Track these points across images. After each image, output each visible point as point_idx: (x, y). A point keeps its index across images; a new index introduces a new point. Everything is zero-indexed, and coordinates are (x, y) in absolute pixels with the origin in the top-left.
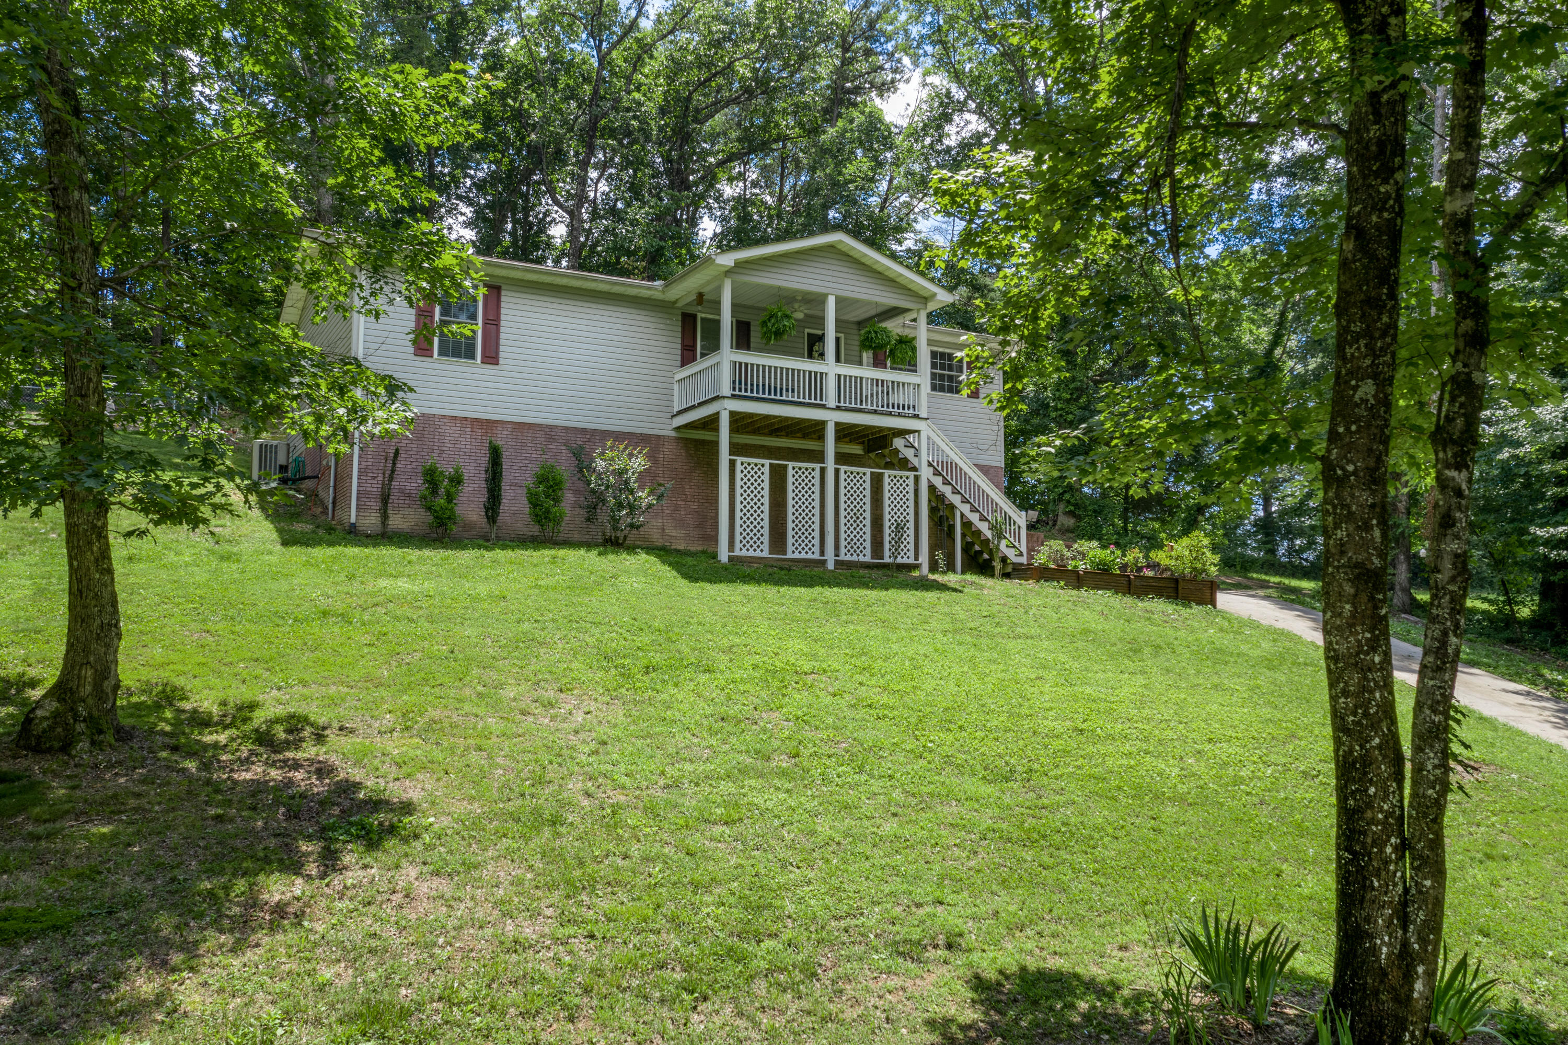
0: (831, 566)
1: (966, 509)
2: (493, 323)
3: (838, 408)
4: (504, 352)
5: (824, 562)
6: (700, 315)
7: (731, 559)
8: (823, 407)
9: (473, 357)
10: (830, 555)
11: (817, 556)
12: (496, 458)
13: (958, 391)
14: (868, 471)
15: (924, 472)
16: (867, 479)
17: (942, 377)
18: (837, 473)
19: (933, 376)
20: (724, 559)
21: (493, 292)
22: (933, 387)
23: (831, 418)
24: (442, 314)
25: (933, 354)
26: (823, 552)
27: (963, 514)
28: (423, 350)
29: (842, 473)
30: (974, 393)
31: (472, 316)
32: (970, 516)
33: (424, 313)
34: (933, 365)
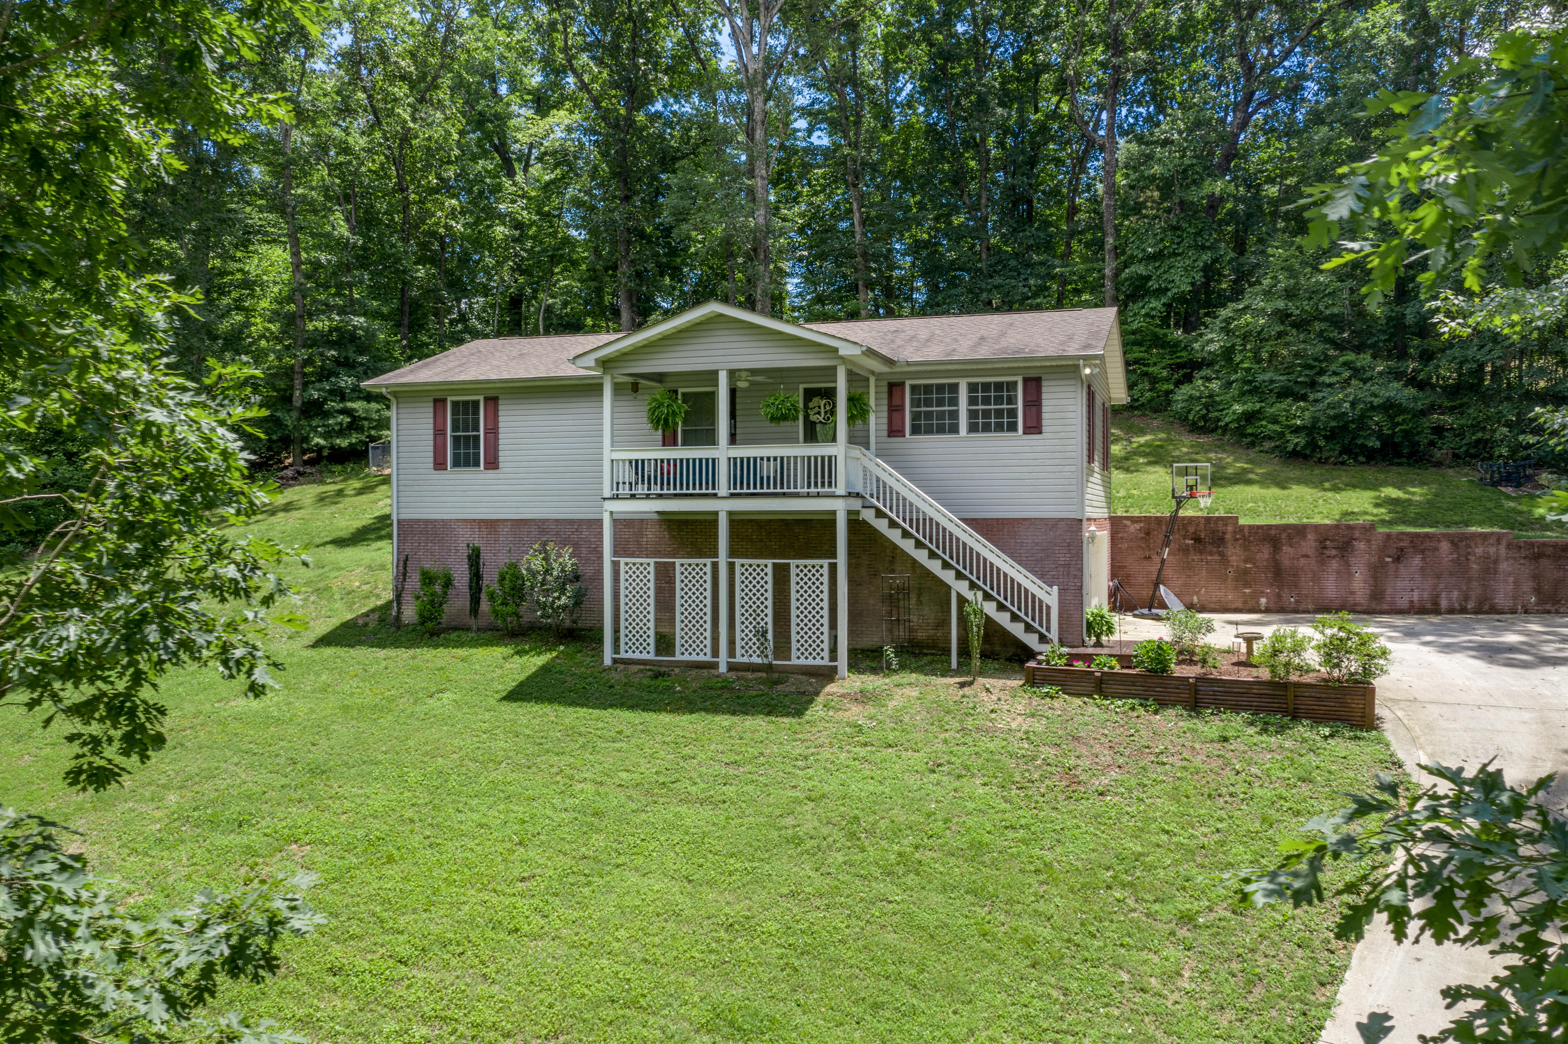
0: (723, 668)
1: (962, 587)
2: (493, 431)
3: (732, 495)
4: (504, 456)
5: (715, 666)
6: (680, 391)
7: (615, 661)
8: (715, 496)
9: (478, 465)
10: (723, 660)
11: (708, 658)
12: (474, 559)
13: (1012, 427)
14: (770, 562)
15: (842, 560)
16: (769, 570)
17: (986, 414)
18: (731, 566)
19: (972, 414)
20: (608, 661)
21: (491, 403)
22: (973, 428)
23: (723, 507)
24: (453, 431)
25: (972, 388)
26: (715, 653)
27: (958, 594)
28: (439, 464)
29: (737, 567)
30: (1034, 427)
31: (477, 428)
32: (969, 595)
33: (439, 433)
34: (972, 401)
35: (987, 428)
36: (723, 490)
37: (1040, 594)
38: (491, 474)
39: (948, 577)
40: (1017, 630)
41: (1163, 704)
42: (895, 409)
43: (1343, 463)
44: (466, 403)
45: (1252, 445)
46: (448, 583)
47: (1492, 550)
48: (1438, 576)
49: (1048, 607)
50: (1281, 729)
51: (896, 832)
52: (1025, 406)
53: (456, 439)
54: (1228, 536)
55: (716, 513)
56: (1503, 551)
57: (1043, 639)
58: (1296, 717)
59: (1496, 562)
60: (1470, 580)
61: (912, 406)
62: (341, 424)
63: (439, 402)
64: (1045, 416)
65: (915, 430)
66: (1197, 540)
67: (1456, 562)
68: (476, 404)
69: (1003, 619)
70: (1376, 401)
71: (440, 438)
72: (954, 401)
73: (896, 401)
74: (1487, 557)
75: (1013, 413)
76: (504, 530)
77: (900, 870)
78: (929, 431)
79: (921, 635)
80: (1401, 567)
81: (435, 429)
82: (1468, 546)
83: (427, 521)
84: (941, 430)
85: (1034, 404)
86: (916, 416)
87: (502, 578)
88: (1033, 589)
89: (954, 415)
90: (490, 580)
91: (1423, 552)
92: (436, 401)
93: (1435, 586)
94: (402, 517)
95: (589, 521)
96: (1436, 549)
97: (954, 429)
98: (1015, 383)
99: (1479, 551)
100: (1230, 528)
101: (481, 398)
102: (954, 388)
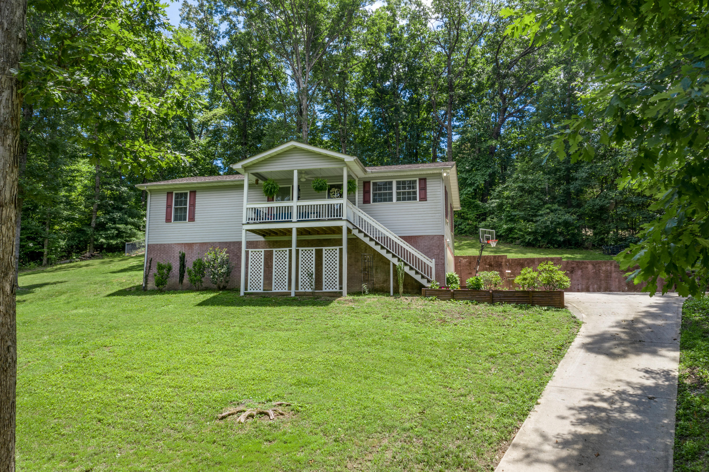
0: (293, 295)
1: (395, 261)
2: (193, 205)
3: (298, 221)
4: (197, 216)
5: (290, 294)
7: (245, 294)
8: (291, 222)
9: (185, 220)
10: (293, 291)
11: (286, 291)
12: (182, 258)
13: (415, 199)
14: (314, 249)
15: (345, 246)
16: (314, 252)
17: (404, 193)
18: (297, 251)
19: (398, 194)
20: (242, 294)
21: (193, 194)
22: (398, 199)
23: (294, 226)
24: (175, 205)
25: (398, 183)
26: (290, 288)
27: (393, 264)
28: (168, 220)
29: (300, 251)
30: (424, 198)
31: (186, 204)
32: (397, 263)
33: (169, 206)
34: (398, 188)
35: (404, 199)
36: (295, 219)
37: (427, 262)
38: (191, 223)
39: (389, 256)
40: (418, 278)
41: (479, 302)
42: (366, 192)
43: (549, 248)
44: (181, 194)
45: (512, 242)
46: (170, 269)
47: (609, 268)
48: (588, 279)
49: (431, 268)
50: (528, 308)
51: (371, 335)
52: (420, 190)
53: (176, 209)
54: (503, 264)
55: (292, 229)
56: (613, 269)
57: (429, 281)
58: (533, 305)
59: (611, 273)
60: (601, 280)
61: (373, 191)
62: (113, 234)
63: (169, 194)
64: (428, 194)
65: (374, 201)
66: (491, 265)
67: (595, 273)
68: (187, 193)
69: (412, 273)
70: (560, 221)
71: (169, 209)
72: (391, 189)
73: (367, 189)
74: (607, 271)
75: (415, 193)
76: (196, 248)
77: (374, 344)
78: (380, 201)
79: (377, 286)
80: (573, 275)
81: (167, 205)
82: (599, 266)
83: (161, 245)
84: (385, 200)
85: (423, 189)
86: (375, 195)
87: (195, 265)
88: (425, 260)
89: (391, 194)
90: (189, 266)
91: (581, 269)
92: (168, 193)
93: (588, 283)
94: (150, 243)
95: (234, 242)
96: (587, 268)
97: (391, 200)
98: (416, 181)
99: (604, 268)
100: (504, 260)
101: (188, 192)
102: (391, 183)
